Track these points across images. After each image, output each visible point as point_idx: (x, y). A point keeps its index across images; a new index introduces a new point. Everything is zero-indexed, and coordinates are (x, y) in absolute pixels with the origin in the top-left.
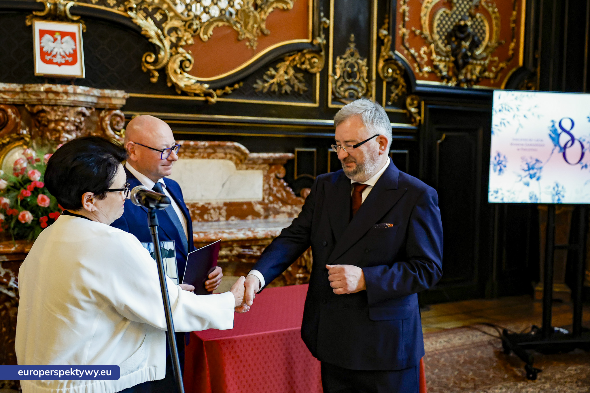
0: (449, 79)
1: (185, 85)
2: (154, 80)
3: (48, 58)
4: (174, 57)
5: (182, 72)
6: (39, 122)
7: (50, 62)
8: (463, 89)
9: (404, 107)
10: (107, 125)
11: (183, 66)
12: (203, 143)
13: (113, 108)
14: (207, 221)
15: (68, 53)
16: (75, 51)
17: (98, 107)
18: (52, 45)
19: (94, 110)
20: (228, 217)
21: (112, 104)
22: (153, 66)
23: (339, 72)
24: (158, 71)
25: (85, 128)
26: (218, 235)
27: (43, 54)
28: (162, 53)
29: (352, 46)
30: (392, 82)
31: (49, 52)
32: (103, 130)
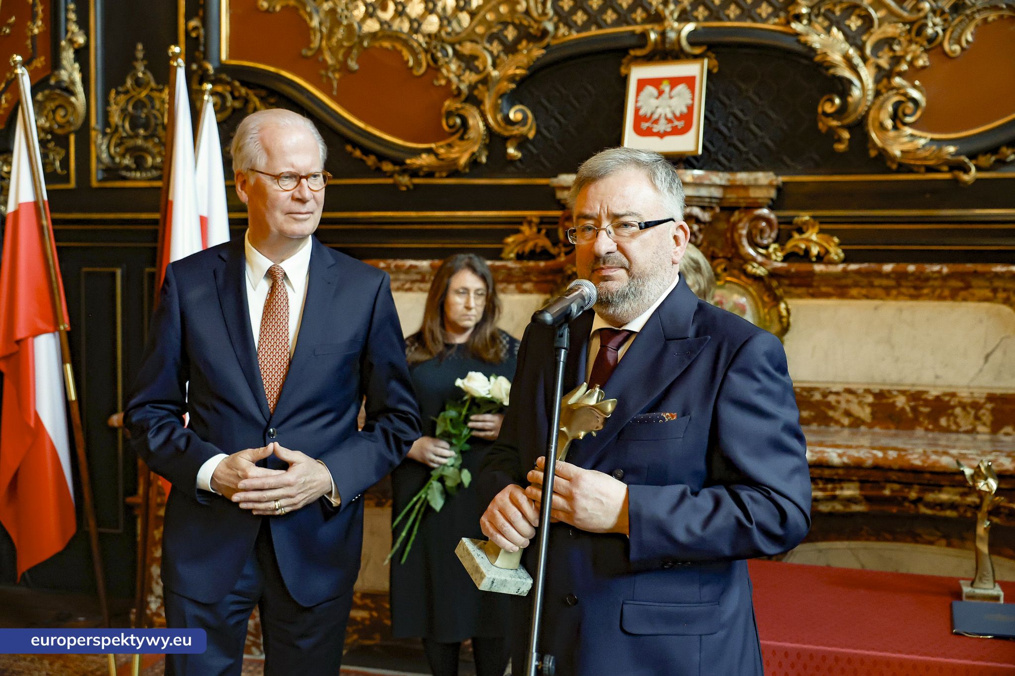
1: (902, 152)
2: (842, 147)
3: (645, 125)
4: (881, 98)
5: (899, 125)
7: (648, 133)
10: (740, 236)
11: (900, 114)
12: (936, 268)
13: (757, 205)
14: (947, 430)
15: (678, 114)
16: (690, 108)
17: (726, 204)
19: (718, 210)
20: (996, 428)
21: (750, 198)
22: (838, 120)
24: (849, 128)
25: (705, 244)
26: (928, 457)
28: (856, 93)
31: (649, 115)
32: (735, 246)
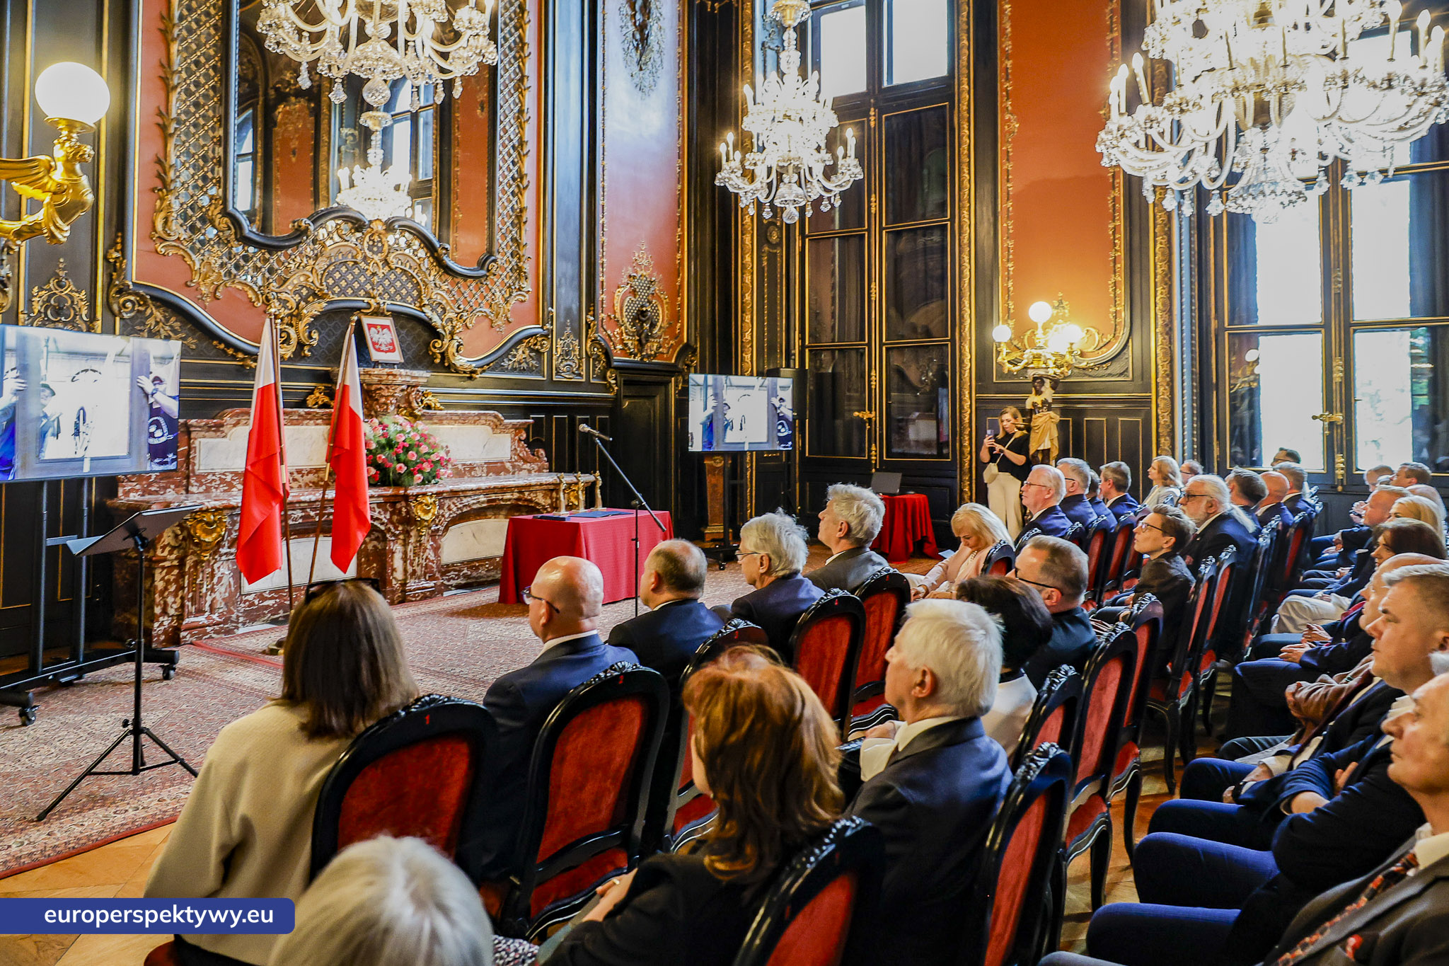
0: (636, 355)
1: (460, 365)
2: (438, 361)
3: (377, 347)
4: (452, 343)
5: (458, 354)
6: (371, 397)
7: (379, 350)
8: (645, 363)
9: (604, 378)
10: (413, 398)
11: (458, 349)
12: (473, 412)
15: (389, 342)
16: (393, 341)
18: (378, 336)
19: (408, 387)
20: (488, 474)
21: (417, 382)
22: (439, 350)
23: (559, 350)
24: (441, 353)
27: (374, 344)
28: (445, 340)
29: (569, 329)
30: (597, 359)
31: (376, 342)
32: (410, 403)
